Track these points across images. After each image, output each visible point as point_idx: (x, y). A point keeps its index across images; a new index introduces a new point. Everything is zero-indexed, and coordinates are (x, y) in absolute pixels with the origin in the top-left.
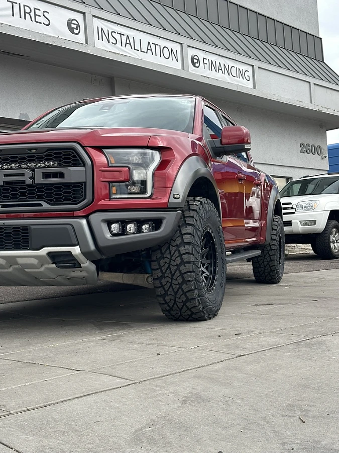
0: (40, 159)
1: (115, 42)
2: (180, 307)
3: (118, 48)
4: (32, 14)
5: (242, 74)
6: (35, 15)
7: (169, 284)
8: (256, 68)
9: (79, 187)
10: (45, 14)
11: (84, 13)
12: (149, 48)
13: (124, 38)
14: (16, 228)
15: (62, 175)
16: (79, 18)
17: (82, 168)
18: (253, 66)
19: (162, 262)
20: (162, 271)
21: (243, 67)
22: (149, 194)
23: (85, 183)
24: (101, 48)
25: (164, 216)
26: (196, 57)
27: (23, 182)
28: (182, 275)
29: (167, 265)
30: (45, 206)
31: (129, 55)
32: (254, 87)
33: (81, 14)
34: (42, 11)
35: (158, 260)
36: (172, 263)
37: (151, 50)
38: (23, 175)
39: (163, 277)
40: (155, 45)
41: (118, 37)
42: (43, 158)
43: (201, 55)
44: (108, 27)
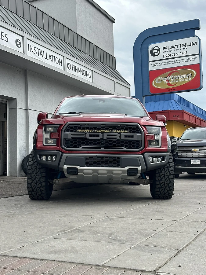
0: (122, 129)
1: (36, 53)
2: (165, 193)
3: (37, 56)
5: (87, 74)
6: (2, 35)
7: (163, 183)
8: (93, 72)
9: (139, 142)
10: (6, 35)
11: (23, 37)
12: (50, 58)
13: (40, 51)
14: (115, 158)
15: (132, 136)
16: (20, 38)
17: (140, 134)
18: (92, 71)
19: (161, 174)
20: (161, 178)
21: (89, 71)
22: (160, 146)
23: (141, 140)
24: (30, 56)
25: (166, 155)
26: (69, 64)
27: (116, 138)
28: (169, 179)
29: (163, 175)
30: (125, 149)
31: (41, 60)
32: (93, 82)
34: (5, 33)
35: (159, 173)
36: (166, 174)
37: (51, 59)
38: (116, 135)
39: (161, 180)
40: (53, 56)
41: (37, 50)
42: (124, 129)
43: (71, 63)
44: (33, 45)
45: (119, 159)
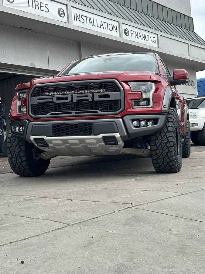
0: (96, 88)
1: (83, 21)
2: (166, 165)
3: (85, 25)
4: (39, 6)
5: (151, 39)
6: (41, 6)
7: (160, 153)
8: (159, 36)
9: (117, 102)
10: (46, 5)
11: (67, 5)
12: (102, 25)
13: (88, 19)
14: (85, 124)
15: (108, 96)
16: (64, 7)
17: (119, 93)
18: (157, 35)
19: (157, 142)
20: (157, 146)
21: (152, 35)
22: (151, 106)
23: (120, 100)
24: (76, 25)
25: (160, 117)
26: (127, 30)
27: (88, 100)
28: (168, 148)
29: (159, 143)
30: (100, 112)
31: (91, 29)
32: (158, 47)
33: (65, 6)
34: (44, 4)
35: (154, 141)
36: (162, 142)
37: (103, 26)
38: (87, 96)
39: (157, 149)
40: (105, 23)
41: (85, 18)
42: (97, 87)
43: (129, 28)
44: (80, 13)
45: (91, 125)
